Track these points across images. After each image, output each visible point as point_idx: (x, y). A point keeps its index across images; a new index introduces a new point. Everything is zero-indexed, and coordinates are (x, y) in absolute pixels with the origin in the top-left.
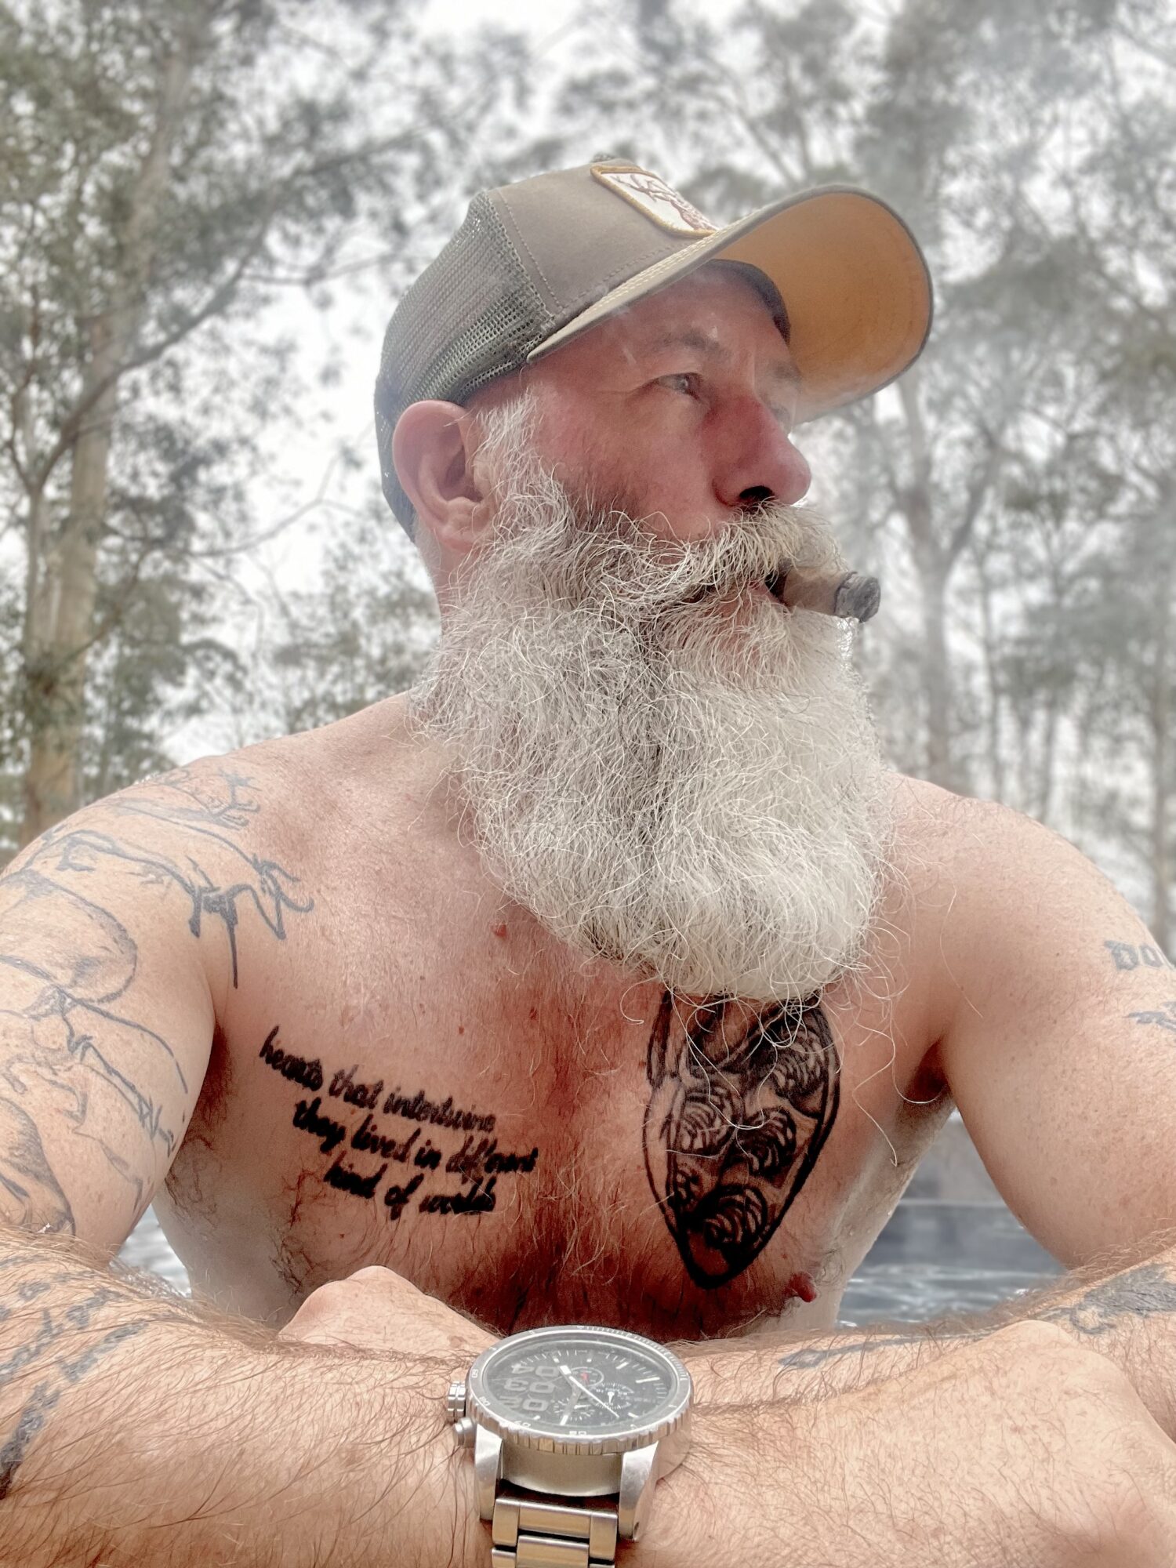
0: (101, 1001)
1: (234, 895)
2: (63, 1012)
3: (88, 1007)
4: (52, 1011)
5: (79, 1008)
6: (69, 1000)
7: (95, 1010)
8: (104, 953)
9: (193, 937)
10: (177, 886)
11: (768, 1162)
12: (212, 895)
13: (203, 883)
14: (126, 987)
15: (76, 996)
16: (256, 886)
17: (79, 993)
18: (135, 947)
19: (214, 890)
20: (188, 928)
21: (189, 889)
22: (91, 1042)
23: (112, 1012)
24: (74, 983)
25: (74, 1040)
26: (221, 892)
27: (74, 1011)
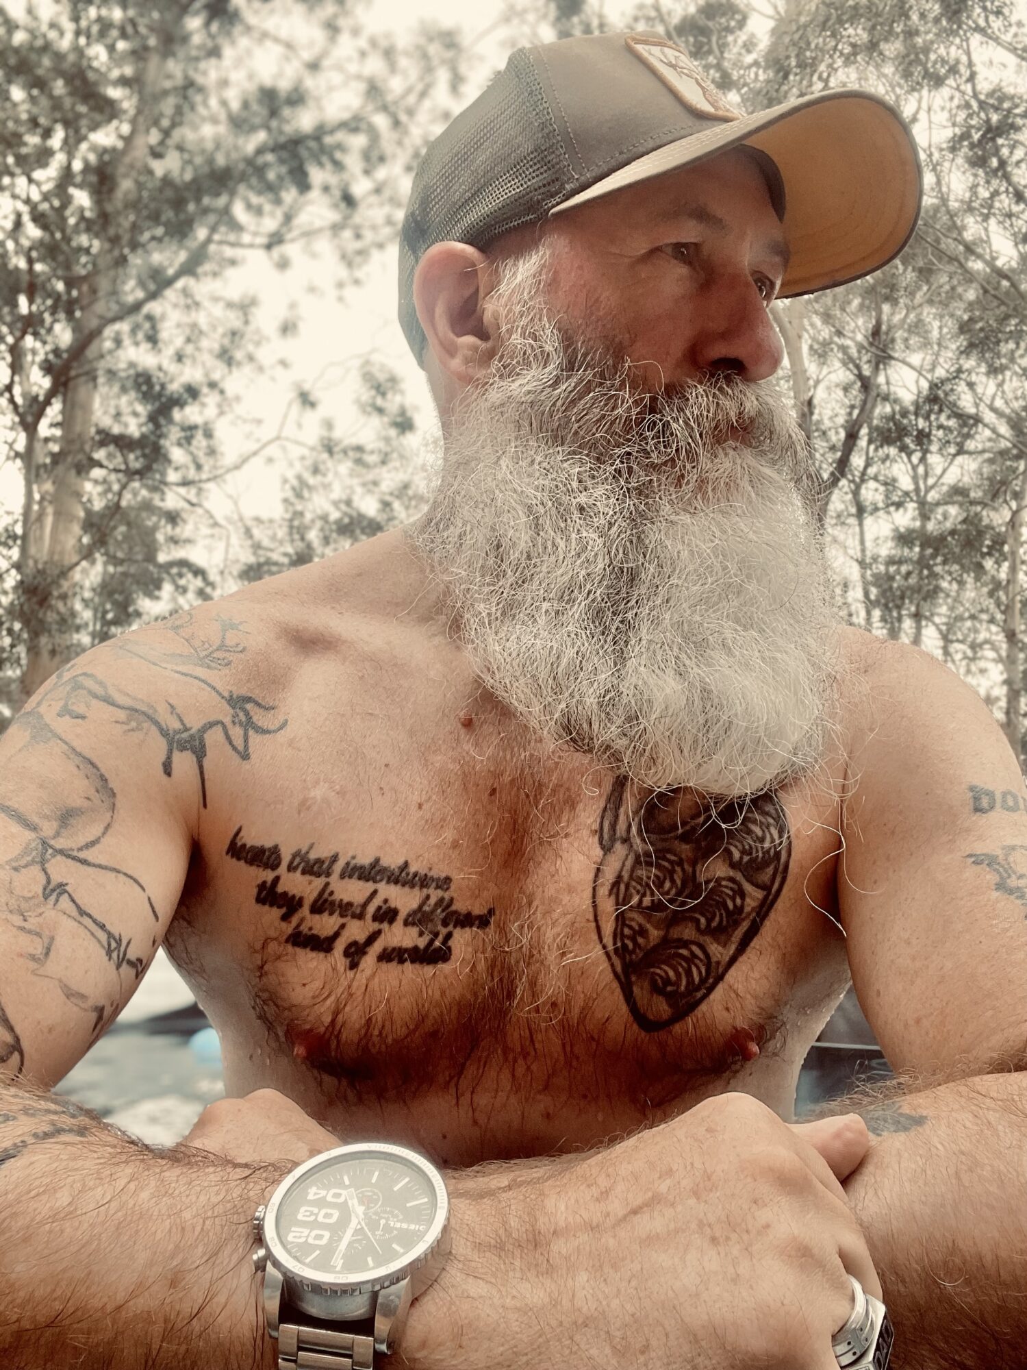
0: (80, 849)
1: (204, 732)
2: (43, 862)
3: (68, 856)
4: (33, 862)
5: (59, 857)
6: (50, 851)
7: (74, 858)
8: (86, 804)
9: (165, 777)
10: (154, 729)
11: (714, 924)
12: (185, 735)
13: (177, 725)
14: (104, 833)
15: (58, 847)
16: (227, 720)
17: (60, 843)
18: (114, 795)
19: (186, 730)
20: (161, 769)
21: (164, 733)
22: (67, 888)
23: (90, 859)
24: (57, 835)
25: (51, 887)
26: (193, 731)
27: (53, 861)
